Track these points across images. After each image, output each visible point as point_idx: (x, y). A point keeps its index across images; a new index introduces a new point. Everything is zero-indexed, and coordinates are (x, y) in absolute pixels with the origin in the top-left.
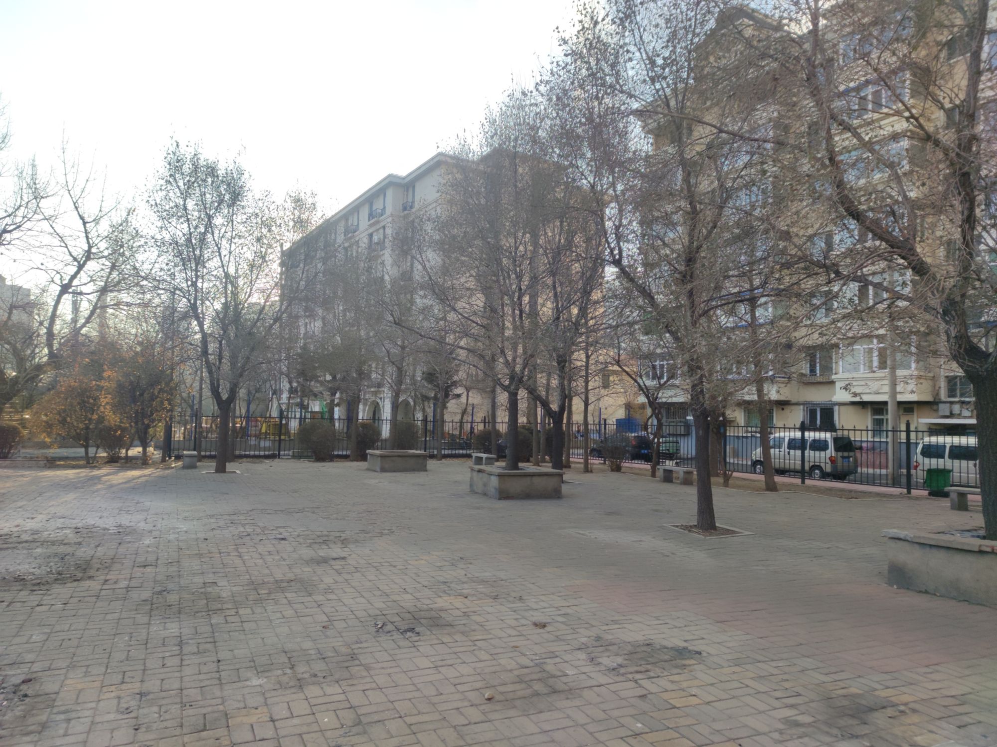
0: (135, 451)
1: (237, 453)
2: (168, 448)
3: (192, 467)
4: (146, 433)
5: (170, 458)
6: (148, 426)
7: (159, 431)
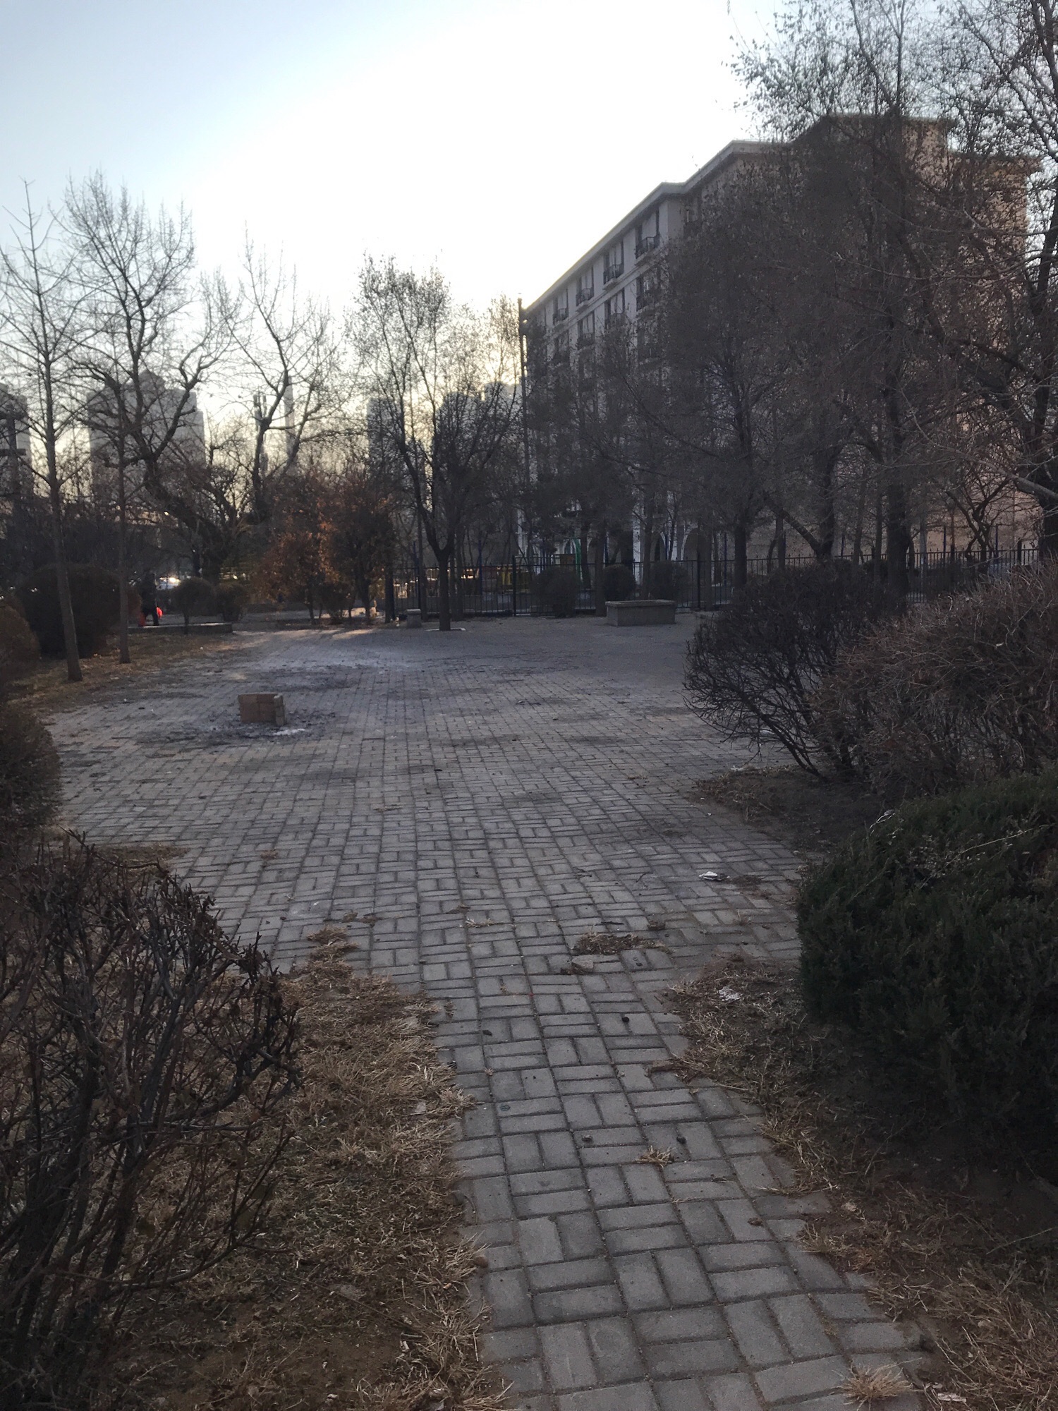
0: (358, 612)
1: (467, 610)
2: (391, 606)
3: (416, 626)
4: (367, 590)
5: (394, 619)
6: (369, 582)
7: (380, 585)
